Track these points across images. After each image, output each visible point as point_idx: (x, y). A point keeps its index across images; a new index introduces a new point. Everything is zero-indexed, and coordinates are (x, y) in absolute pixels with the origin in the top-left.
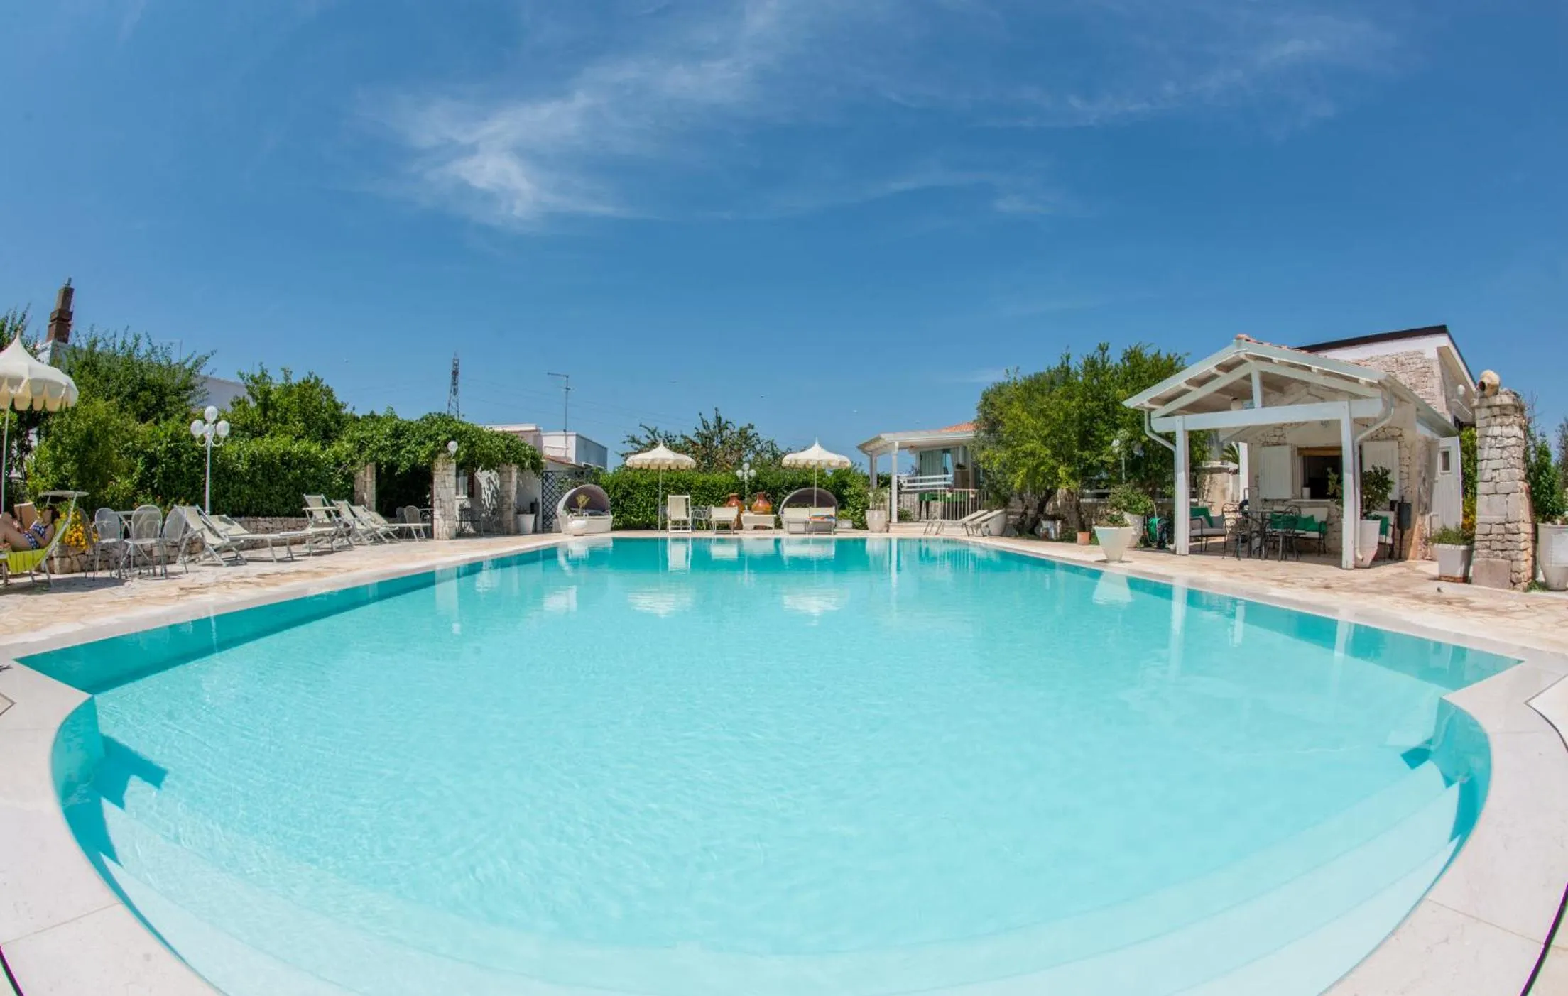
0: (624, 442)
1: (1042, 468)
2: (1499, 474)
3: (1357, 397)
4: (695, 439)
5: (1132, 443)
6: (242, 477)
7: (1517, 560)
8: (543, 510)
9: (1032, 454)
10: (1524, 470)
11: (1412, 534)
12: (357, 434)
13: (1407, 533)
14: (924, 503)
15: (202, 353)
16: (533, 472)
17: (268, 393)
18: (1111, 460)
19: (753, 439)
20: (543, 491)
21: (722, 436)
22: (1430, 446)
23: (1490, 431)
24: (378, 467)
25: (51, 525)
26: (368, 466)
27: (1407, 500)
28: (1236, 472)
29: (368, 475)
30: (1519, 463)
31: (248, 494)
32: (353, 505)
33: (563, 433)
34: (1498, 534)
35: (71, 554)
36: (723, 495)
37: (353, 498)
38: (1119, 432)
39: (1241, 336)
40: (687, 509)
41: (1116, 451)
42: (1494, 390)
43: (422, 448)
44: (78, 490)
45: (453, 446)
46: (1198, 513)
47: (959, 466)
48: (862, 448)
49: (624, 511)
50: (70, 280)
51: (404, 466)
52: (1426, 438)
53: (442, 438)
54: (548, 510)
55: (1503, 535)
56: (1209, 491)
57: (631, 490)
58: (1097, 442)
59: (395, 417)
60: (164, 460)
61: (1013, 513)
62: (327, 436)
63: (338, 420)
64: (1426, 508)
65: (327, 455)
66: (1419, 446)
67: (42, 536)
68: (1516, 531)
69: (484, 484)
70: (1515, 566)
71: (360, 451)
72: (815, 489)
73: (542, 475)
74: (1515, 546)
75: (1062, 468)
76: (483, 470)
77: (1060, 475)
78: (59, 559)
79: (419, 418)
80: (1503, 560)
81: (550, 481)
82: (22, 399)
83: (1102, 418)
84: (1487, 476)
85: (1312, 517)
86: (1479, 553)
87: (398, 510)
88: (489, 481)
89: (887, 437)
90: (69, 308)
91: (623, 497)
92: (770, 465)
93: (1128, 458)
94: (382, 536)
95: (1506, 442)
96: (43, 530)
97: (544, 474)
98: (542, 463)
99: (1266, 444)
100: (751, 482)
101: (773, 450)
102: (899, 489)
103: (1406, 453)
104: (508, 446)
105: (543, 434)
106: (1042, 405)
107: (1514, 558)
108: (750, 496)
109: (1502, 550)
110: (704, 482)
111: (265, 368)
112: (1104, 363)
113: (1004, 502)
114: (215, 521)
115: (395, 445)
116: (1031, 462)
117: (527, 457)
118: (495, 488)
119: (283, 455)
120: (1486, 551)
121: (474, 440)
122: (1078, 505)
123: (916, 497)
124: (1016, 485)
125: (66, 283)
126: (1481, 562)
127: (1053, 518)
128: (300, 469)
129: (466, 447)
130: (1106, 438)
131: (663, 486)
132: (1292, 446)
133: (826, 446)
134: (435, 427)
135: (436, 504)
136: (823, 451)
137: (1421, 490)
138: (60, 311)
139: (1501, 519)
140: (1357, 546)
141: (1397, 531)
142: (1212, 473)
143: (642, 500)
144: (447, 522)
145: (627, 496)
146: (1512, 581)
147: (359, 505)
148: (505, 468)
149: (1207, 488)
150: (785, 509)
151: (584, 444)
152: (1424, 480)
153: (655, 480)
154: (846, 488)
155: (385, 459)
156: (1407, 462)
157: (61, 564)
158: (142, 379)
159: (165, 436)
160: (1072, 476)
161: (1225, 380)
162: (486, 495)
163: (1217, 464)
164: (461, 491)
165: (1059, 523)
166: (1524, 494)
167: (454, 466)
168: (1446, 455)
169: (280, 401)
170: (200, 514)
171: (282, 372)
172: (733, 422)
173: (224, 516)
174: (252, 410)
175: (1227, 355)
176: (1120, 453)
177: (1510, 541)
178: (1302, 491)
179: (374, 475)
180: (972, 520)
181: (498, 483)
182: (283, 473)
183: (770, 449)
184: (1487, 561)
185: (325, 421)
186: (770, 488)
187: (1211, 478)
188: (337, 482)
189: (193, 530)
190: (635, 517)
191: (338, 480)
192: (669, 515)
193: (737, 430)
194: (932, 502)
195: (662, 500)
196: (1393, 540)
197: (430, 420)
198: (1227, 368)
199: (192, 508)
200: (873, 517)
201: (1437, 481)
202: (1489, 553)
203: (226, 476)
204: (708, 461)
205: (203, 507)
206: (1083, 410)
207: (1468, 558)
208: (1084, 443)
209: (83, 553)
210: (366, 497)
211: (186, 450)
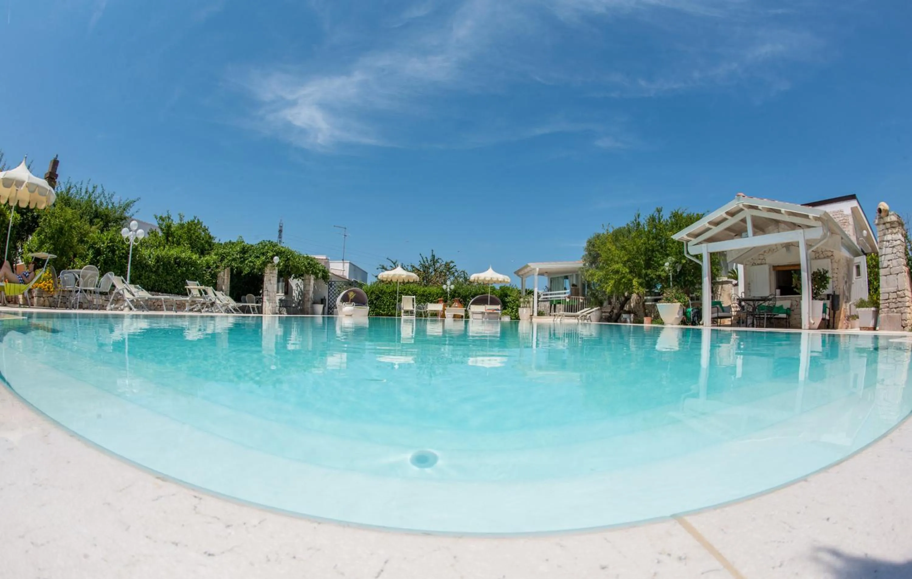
0: (378, 269)
1: (623, 280)
2: (892, 263)
3: (809, 227)
4: (418, 268)
5: (677, 264)
6: (151, 269)
7: (905, 313)
8: (329, 304)
9: (617, 272)
10: (906, 260)
11: (840, 313)
12: (220, 251)
13: (837, 312)
14: (553, 305)
15: (131, 200)
16: (323, 281)
17: (169, 227)
18: (663, 274)
19: (453, 269)
20: (329, 292)
21: (435, 267)
22: (849, 263)
23: (886, 238)
24: (232, 270)
25: (33, 273)
26: (226, 270)
27: (837, 293)
28: (736, 285)
29: (226, 275)
30: (902, 255)
31: (154, 278)
32: (216, 290)
33: (342, 261)
34: (893, 299)
35: (44, 296)
36: (434, 299)
37: (216, 287)
38: (668, 258)
39: (740, 194)
40: (413, 305)
41: (667, 268)
42: (886, 214)
43: (258, 260)
44: (51, 254)
45: (276, 259)
46: (716, 305)
47: (573, 285)
48: (517, 273)
49: (376, 307)
50: (57, 156)
51: (247, 270)
52: (847, 258)
53: (270, 254)
54: (331, 304)
55: (896, 298)
56: (720, 295)
57: (380, 295)
58: (656, 264)
59: (243, 242)
60: (105, 253)
61: (605, 312)
62: (202, 252)
63: (210, 245)
64: (847, 299)
65: (202, 261)
66: (843, 262)
67: (27, 277)
68: (904, 296)
69: (294, 287)
70: (904, 317)
71: (221, 261)
72: (489, 295)
73: (329, 283)
74: (903, 305)
75: (635, 280)
76: (294, 278)
77: (634, 284)
78: (37, 298)
79: (257, 243)
80: (897, 314)
81: (333, 287)
82: (23, 201)
83: (658, 251)
84: (885, 265)
85: (782, 306)
86: (883, 311)
87: (243, 297)
88: (297, 285)
89: (532, 265)
90: (56, 172)
91: (376, 299)
92: (463, 284)
93: (674, 274)
94: (232, 310)
95: (895, 243)
96: (28, 274)
97: (330, 283)
98: (329, 276)
99: (754, 264)
100: (451, 292)
101: (465, 276)
102: (538, 298)
103: (835, 266)
104: (309, 264)
105: (330, 261)
106: (623, 243)
107: (903, 312)
108: (451, 300)
109: (896, 308)
110: (424, 292)
111: (170, 214)
112: (659, 220)
113: (601, 304)
114: (132, 288)
115: (242, 257)
116: (617, 277)
117: (320, 271)
118: (301, 289)
119: (176, 259)
120: (886, 309)
121: (289, 257)
122: (644, 304)
123: (548, 304)
124: (608, 290)
125: (55, 157)
126: (884, 316)
127: (629, 312)
128: (185, 267)
129: (284, 261)
130: (661, 262)
131: (400, 293)
132: (770, 265)
133: (496, 270)
134: (266, 247)
135: (265, 293)
136: (494, 272)
137: (845, 288)
138: (50, 173)
139: (894, 289)
140: (811, 315)
141: (832, 312)
142: (722, 284)
143: (387, 301)
144: (271, 304)
145: (378, 298)
146: (902, 326)
147: (219, 291)
148: (307, 276)
149: (719, 293)
150: (471, 306)
151: (354, 268)
152: (846, 282)
153: (395, 289)
154: (507, 297)
155: (236, 266)
156: (836, 271)
157: (38, 301)
158: (96, 211)
159: (107, 239)
160: (641, 284)
161: (731, 221)
162: (295, 293)
163: (725, 279)
164: (280, 291)
165: (632, 315)
166: (906, 274)
167: (276, 272)
168: (858, 267)
169: (177, 232)
170: (123, 282)
171: (179, 217)
172: (442, 259)
173: (138, 286)
174: (160, 237)
175: (732, 206)
176: (669, 270)
177: (900, 302)
178: (775, 291)
179: (229, 276)
180: (582, 313)
181: (302, 287)
182: (175, 269)
183: (463, 276)
184: (888, 315)
185: (202, 244)
186: (463, 296)
187: (722, 287)
188: (207, 278)
189: (118, 289)
190: (382, 311)
191: (208, 276)
192: (402, 307)
193: (444, 263)
194: (558, 305)
195: (399, 301)
196: (830, 317)
197: (263, 244)
198: (732, 214)
199: (119, 277)
200: (524, 313)
201: (853, 283)
202: (888, 311)
203: (141, 266)
204: (427, 281)
205: (126, 279)
206: (648, 246)
207: (876, 314)
208: (648, 266)
209: (52, 297)
210: (223, 288)
211: (118, 249)
